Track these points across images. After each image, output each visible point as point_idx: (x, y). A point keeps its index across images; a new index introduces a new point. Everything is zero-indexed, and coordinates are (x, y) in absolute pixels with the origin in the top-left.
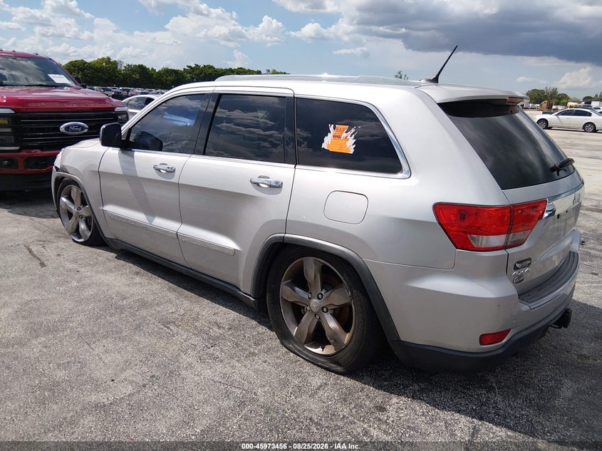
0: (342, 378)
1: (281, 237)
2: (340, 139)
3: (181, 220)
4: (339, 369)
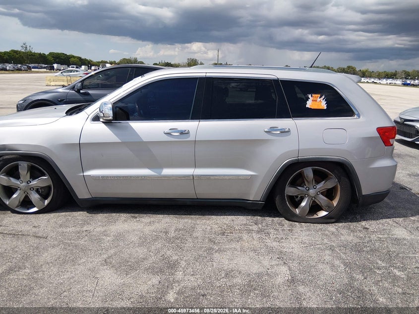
0: (336, 224)
1: (296, 159)
2: (316, 102)
3: (195, 166)
4: (333, 220)
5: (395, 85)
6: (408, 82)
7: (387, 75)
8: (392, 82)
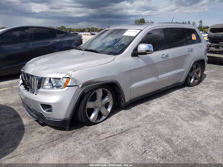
1: (195, 61)
2: (194, 37)
3: (169, 71)
5: (88, 35)
6: (93, 33)
7: (81, 30)
8: (86, 34)
